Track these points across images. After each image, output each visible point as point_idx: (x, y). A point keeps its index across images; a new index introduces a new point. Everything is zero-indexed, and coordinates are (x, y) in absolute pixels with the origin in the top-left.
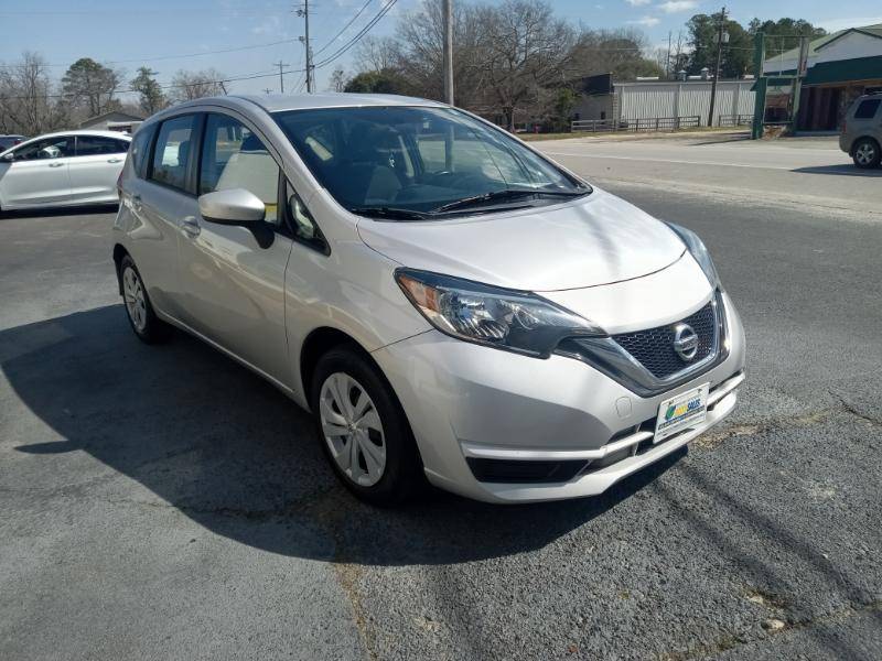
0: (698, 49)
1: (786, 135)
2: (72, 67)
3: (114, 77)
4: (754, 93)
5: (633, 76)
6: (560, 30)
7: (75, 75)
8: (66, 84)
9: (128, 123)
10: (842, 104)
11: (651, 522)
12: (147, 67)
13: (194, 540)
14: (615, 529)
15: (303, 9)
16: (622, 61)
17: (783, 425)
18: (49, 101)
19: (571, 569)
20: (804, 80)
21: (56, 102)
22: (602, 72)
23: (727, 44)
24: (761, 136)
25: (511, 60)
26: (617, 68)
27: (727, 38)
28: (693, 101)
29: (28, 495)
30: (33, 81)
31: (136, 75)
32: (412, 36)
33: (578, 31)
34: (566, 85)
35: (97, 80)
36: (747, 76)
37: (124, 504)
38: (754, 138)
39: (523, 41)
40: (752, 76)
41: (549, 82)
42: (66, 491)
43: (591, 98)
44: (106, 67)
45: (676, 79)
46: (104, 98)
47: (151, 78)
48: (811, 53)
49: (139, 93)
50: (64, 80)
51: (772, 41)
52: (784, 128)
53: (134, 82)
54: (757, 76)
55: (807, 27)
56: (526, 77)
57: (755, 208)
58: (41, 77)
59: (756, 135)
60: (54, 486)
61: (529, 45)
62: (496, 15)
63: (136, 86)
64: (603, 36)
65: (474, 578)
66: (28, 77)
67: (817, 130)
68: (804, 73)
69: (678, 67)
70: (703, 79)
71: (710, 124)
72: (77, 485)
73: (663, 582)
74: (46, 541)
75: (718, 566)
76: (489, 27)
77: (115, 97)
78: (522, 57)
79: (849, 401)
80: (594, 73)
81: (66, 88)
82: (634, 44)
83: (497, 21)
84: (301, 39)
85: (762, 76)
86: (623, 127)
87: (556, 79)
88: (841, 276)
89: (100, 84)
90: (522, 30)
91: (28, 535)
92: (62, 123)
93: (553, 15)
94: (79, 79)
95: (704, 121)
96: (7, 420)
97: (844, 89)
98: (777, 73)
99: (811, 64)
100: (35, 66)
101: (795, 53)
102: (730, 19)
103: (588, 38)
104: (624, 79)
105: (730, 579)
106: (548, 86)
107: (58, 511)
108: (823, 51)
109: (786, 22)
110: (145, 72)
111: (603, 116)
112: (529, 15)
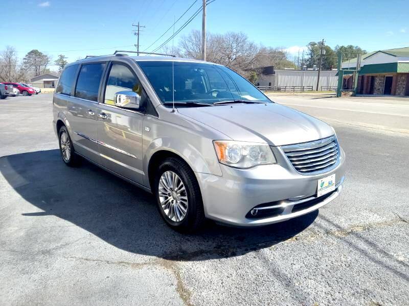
0: (312, 57)
1: (352, 96)
2: (29, 53)
3: (47, 59)
4: (338, 77)
5: (283, 68)
6: (251, 46)
7: (29, 57)
8: (25, 61)
9: (53, 80)
10: (376, 83)
11: (324, 271)
12: (63, 55)
13: (108, 277)
14: (307, 275)
15: (137, 32)
16: (278, 61)
17: (374, 226)
18: (16, 68)
19: (290, 293)
20: (359, 72)
21: (19, 69)
22: (269, 65)
23: (324, 55)
24: (340, 96)
25: (229, 58)
26: (276, 64)
27: (324, 53)
28: (310, 79)
29: (25, 253)
30: (9, 59)
31: (57, 58)
32: (185, 46)
33: (259, 47)
34: (254, 70)
35: (40, 60)
36: (333, 69)
37: (72, 259)
38: (338, 97)
39: (235, 50)
40: (337, 70)
41: (246, 69)
42: (43, 253)
43: (265, 77)
44: (44, 54)
45: (302, 69)
46: (42, 68)
47: (64, 60)
48: (362, 60)
49: (58, 66)
50: (24, 59)
51: (345, 55)
52: (351, 93)
53: (56, 61)
54: (339, 69)
55: (359, 50)
56: (236, 66)
57: (342, 128)
58: (13, 57)
59: (339, 95)
60: (37, 249)
61: (237, 52)
62: (223, 38)
63: (57, 63)
64: (271, 50)
65: (245, 297)
66: (7, 57)
67: (366, 94)
68: (359, 69)
69: (303, 64)
70: (314, 70)
71: (317, 90)
72: (48, 249)
73: (334, 300)
74: (35, 277)
75: (357, 292)
76: (219, 43)
77: (48, 67)
78: (234, 57)
79: (402, 216)
80: (266, 66)
81: (25, 63)
82: (283, 54)
83: (224, 41)
84: (135, 45)
85: (341, 70)
86: (279, 90)
87: (249, 67)
88: (387, 160)
89: (40, 62)
90: (234, 45)
91: (27, 273)
92: (22, 78)
93: (248, 39)
94: (31, 59)
95: (315, 88)
96: (10, 217)
97: (377, 76)
98: (347, 69)
99: (362, 65)
100: (11, 52)
101: (355, 60)
102: (326, 45)
103: (264, 50)
104: (279, 69)
105: (364, 298)
106: (246, 70)
107: (40, 262)
108: (367, 60)
109: (351, 47)
110: (62, 57)
111: (270, 84)
112: (237, 39)
